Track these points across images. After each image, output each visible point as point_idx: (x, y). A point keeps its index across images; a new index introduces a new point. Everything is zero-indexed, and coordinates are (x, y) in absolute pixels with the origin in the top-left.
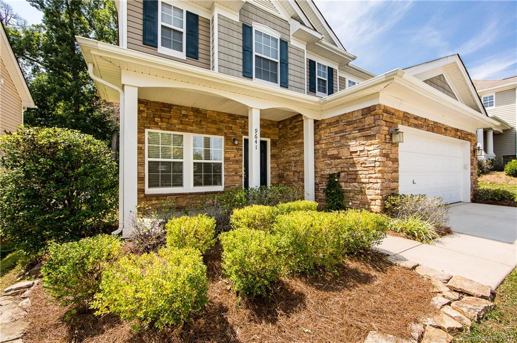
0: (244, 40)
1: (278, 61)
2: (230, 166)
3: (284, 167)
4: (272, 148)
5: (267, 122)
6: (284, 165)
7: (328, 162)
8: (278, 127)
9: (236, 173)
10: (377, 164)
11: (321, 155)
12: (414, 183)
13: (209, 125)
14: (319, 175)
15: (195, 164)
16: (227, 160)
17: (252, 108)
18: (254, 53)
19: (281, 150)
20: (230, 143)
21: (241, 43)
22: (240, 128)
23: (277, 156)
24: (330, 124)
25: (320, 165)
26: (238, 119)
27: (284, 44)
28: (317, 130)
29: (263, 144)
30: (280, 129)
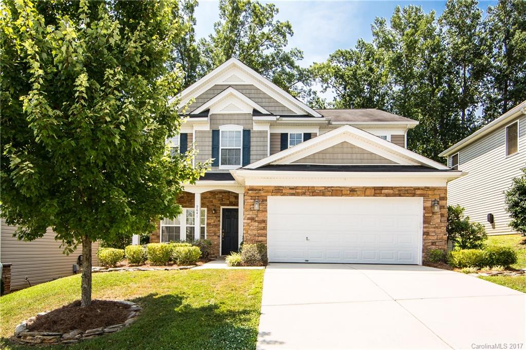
0: (213, 141)
1: (241, 147)
2: (211, 229)
9: (215, 234)
12: (307, 240)
15: (187, 227)
16: (208, 224)
18: (221, 148)
20: (212, 213)
26: (217, 195)
27: (247, 133)
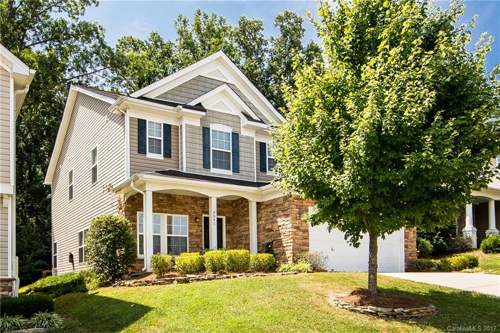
1: (231, 151)
2: (193, 240)
3: (237, 241)
4: (227, 224)
5: (223, 202)
6: (237, 239)
7: (266, 234)
8: (232, 206)
9: (198, 246)
10: (291, 233)
11: (262, 229)
12: (332, 250)
13: (178, 207)
14: (261, 245)
15: (168, 237)
16: (190, 234)
17: (211, 197)
18: (212, 149)
19: (235, 227)
20: (193, 221)
21: (201, 142)
22: (201, 208)
23: (231, 232)
24: (267, 206)
25: (262, 237)
27: (236, 136)
28: (260, 210)
29: (220, 221)
30: (234, 208)
